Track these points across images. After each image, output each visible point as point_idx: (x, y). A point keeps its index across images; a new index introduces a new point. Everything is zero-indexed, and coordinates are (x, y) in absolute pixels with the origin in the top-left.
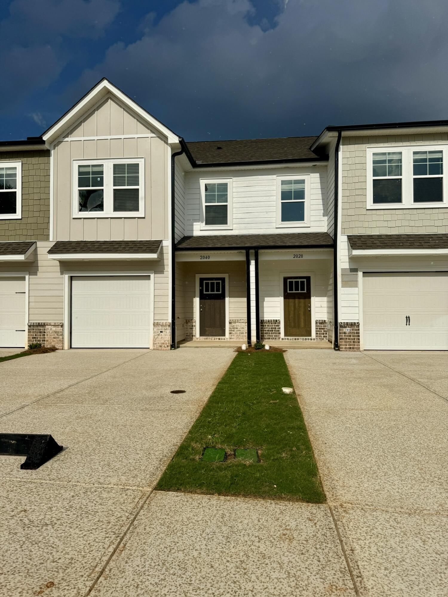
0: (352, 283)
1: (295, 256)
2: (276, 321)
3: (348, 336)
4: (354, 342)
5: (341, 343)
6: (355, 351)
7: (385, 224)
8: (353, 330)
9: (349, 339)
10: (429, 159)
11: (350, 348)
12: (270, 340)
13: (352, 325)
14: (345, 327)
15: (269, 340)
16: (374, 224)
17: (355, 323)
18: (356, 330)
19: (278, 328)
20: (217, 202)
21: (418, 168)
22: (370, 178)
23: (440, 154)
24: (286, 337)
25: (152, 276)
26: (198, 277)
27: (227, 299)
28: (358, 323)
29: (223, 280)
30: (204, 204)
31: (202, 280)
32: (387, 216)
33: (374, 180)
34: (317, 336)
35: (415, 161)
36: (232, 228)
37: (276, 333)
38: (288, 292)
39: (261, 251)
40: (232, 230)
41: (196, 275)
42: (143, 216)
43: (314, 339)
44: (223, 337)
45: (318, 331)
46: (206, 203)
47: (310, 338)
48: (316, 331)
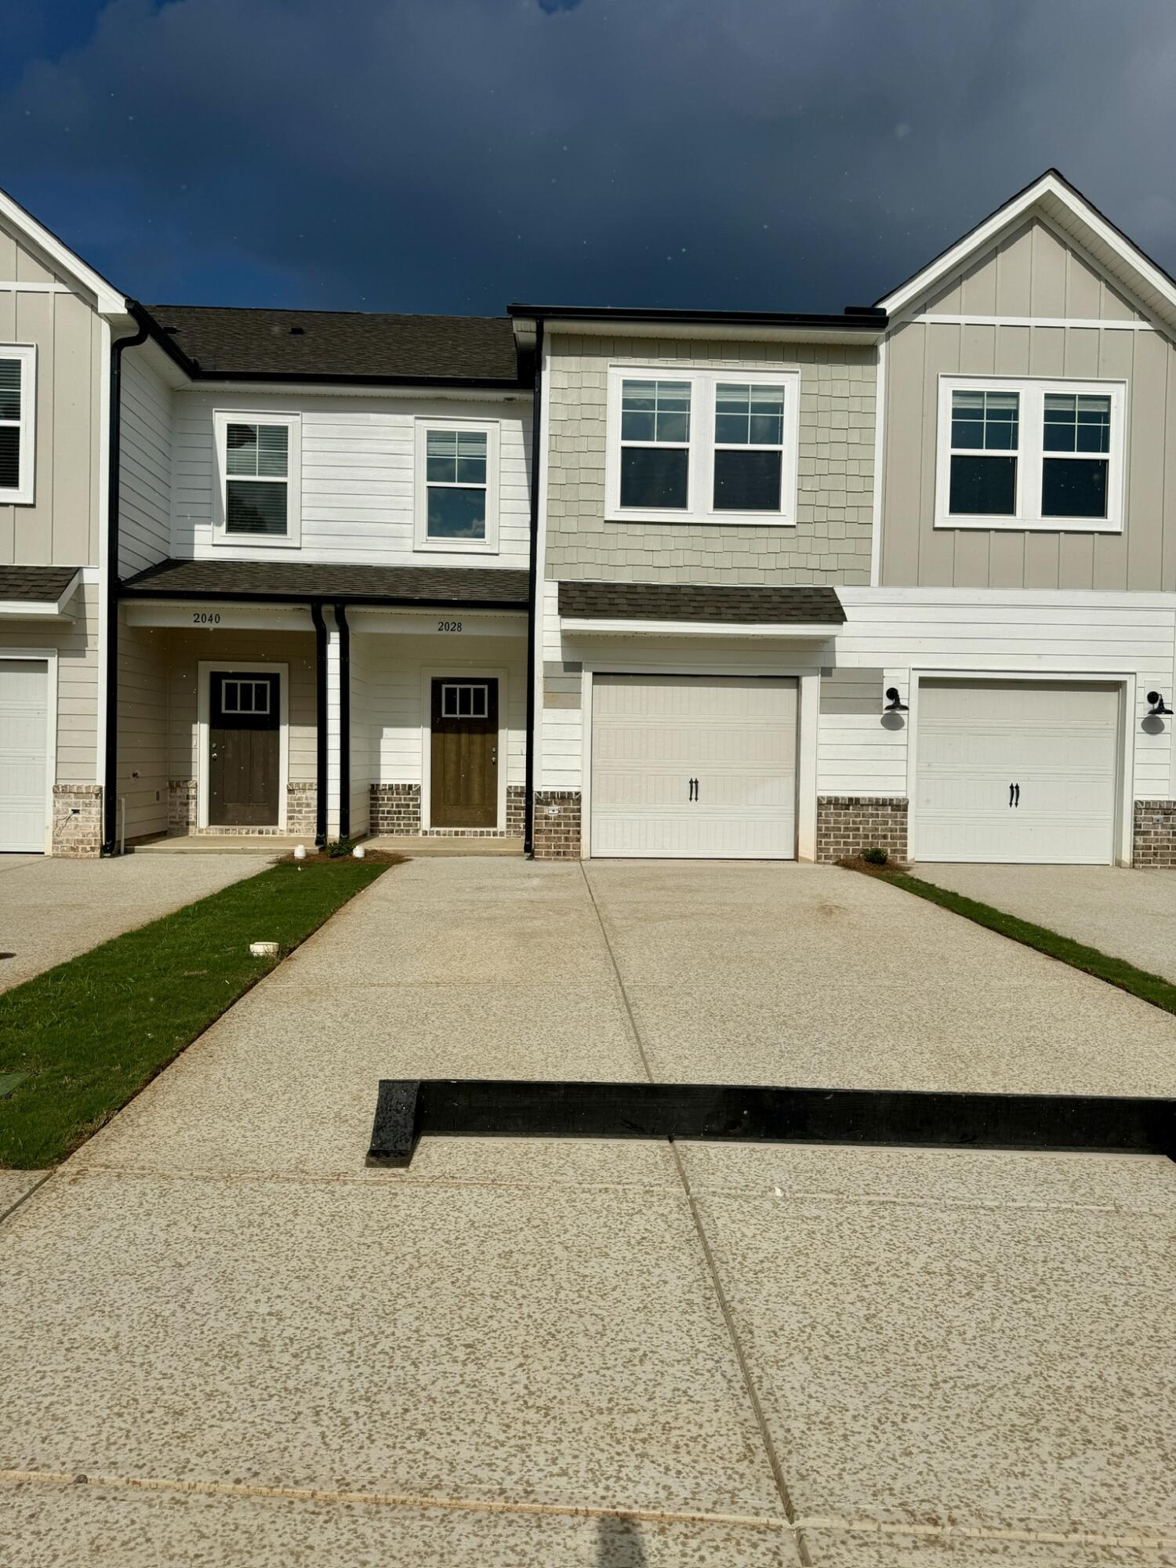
0: (567, 699)
1: (444, 626)
2: (410, 786)
3: (553, 825)
4: (567, 839)
5: (539, 841)
6: (568, 860)
7: (645, 558)
8: (565, 810)
9: (556, 832)
10: (753, 404)
11: (558, 853)
12: (395, 835)
13: (564, 798)
14: (548, 804)
15: (391, 835)
16: (620, 558)
17: (570, 794)
18: (573, 811)
19: (414, 806)
20: (260, 474)
21: (728, 425)
22: (615, 443)
23: (778, 394)
24: (436, 829)
25: (53, 661)
26: (205, 669)
27: (284, 730)
28: (577, 793)
29: (275, 678)
30: (224, 477)
31: (216, 678)
32: (653, 539)
33: (624, 449)
34: (508, 826)
35: (720, 407)
36: (298, 545)
37: (409, 819)
38: (444, 715)
39: (350, 610)
40: (299, 548)
41: (201, 664)
42: (31, 501)
43: (502, 834)
44: (271, 828)
45: (512, 814)
46: (228, 473)
47: (492, 830)
48: (508, 814)
